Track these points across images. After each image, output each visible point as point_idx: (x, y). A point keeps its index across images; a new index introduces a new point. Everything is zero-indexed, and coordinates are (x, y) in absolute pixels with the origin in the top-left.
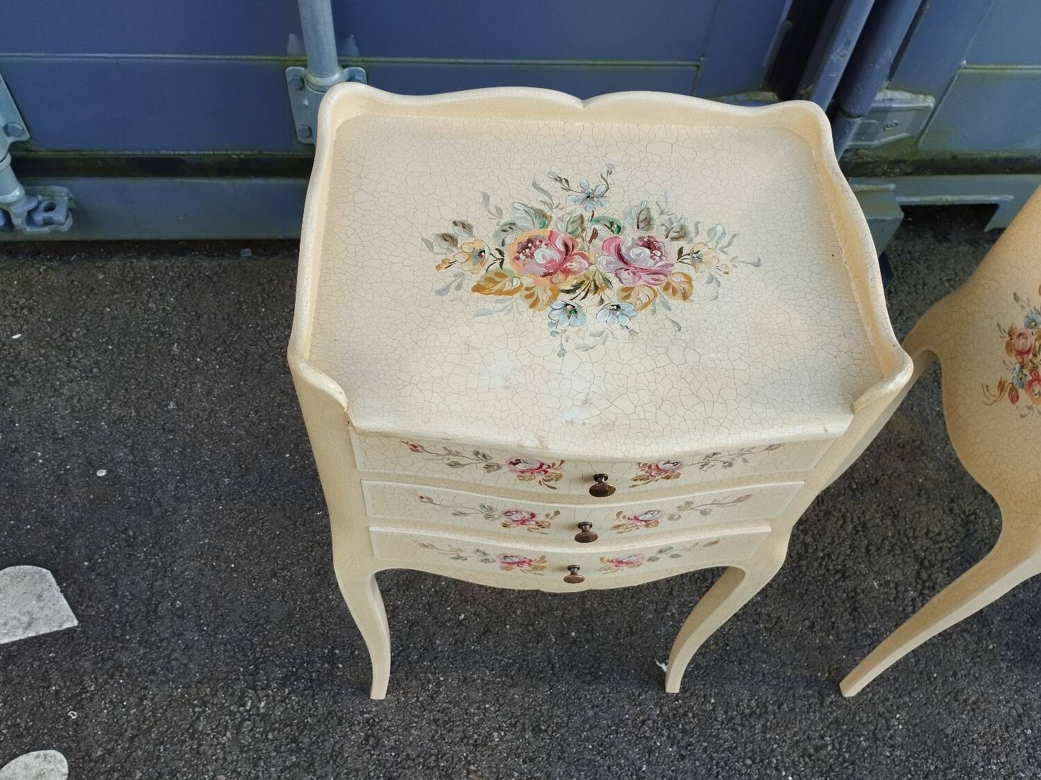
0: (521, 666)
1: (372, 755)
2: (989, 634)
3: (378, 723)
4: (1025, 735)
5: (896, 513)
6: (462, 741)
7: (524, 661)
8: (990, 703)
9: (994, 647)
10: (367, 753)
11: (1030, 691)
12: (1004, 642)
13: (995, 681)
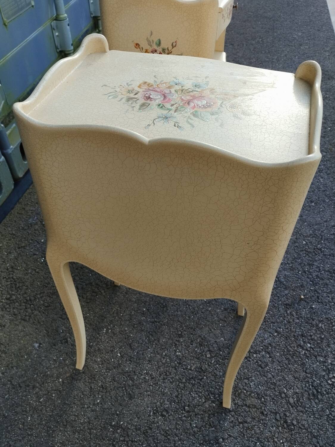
0: (151, 334)
1: (171, 414)
3: (157, 408)
6: (176, 369)
7: (149, 333)
10: (169, 417)
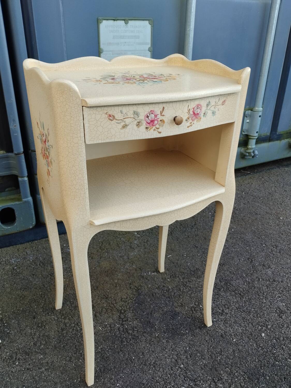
2: (155, 330)
4: (180, 368)
5: (107, 296)
8: (161, 360)
9: (158, 335)
11: (178, 347)
12: (163, 331)
13: (162, 349)
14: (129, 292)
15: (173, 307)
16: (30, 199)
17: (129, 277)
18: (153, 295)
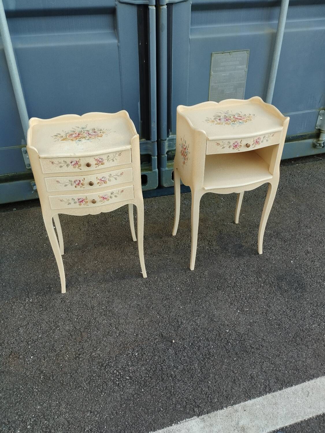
2: (228, 252)
4: (240, 270)
13: (231, 261)
14: (215, 232)
15: (241, 242)
16: (157, 170)
17: (215, 224)
18: (229, 235)
